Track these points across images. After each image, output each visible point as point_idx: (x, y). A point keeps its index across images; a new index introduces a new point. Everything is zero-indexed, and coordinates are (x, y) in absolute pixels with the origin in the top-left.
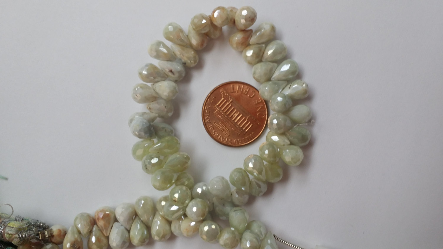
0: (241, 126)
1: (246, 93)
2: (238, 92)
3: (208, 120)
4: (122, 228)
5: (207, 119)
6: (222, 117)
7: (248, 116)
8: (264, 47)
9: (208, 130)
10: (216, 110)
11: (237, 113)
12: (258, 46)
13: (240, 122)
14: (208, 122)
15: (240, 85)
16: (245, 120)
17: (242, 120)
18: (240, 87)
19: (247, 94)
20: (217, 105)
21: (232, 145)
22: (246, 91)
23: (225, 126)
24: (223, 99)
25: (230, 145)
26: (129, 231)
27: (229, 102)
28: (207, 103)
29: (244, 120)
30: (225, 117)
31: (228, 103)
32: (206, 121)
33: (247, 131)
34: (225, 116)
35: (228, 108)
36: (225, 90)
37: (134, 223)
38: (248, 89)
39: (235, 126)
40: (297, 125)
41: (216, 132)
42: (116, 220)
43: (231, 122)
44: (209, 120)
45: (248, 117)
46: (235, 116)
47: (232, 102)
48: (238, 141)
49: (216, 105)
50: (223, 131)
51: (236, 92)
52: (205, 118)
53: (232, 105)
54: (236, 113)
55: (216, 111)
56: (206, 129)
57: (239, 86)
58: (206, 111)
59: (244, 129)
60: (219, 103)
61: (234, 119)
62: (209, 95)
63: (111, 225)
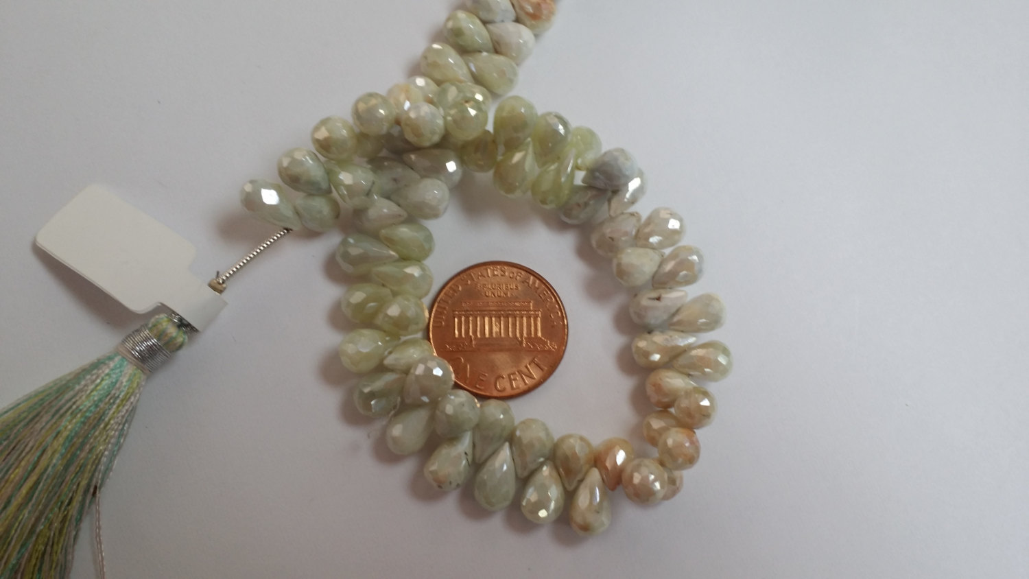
0: (471, 318)
1: (512, 377)
2: (526, 367)
3: (531, 283)
4: (498, 18)
5: (534, 283)
6: (515, 306)
7: (475, 345)
8: (567, 485)
9: (517, 268)
10: (533, 307)
11: (496, 333)
12: (579, 477)
13: (479, 323)
14: (529, 278)
15: (534, 381)
16: (473, 333)
17: (478, 329)
18: (530, 376)
19: (509, 376)
20: (539, 319)
21: (459, 277)
22: (515, 379)
23: (496, 295)
24: (540, 334)
25: (461, 275)
26: (485, 23)
27: (525, 338)
28: (557, 306)
29: (475, 332)
30: (511, 310)
31: (525, 335)
32: (532, 278)
33: (456, 320)
34: (510, 312)
35: (518, 327)
36: (549, 351)
37: (489, 38)
38: (514, 386)
39: (480, 311)
40: (398, 407)
41: (502, 275)
42: (518, 20)
43: (492, 311)
44: (528, 283)
45: (473, 342)
46: (496, 325)
47: (521, 343)
48: (455, 291)
49: (540, 315)
50: (492, 286)
51: (530, 365)
52: (538, 281)
53: (517, 338)
54: (498, 330)
55: (531, 308)
56: (521, 265)
57: (534, 378)
58: (547, 292)
59: (463, 319)
60: (539, 324)
61: (493, 319)
62: (565, 321)
63: (517, 9)
